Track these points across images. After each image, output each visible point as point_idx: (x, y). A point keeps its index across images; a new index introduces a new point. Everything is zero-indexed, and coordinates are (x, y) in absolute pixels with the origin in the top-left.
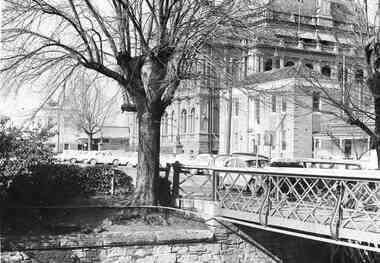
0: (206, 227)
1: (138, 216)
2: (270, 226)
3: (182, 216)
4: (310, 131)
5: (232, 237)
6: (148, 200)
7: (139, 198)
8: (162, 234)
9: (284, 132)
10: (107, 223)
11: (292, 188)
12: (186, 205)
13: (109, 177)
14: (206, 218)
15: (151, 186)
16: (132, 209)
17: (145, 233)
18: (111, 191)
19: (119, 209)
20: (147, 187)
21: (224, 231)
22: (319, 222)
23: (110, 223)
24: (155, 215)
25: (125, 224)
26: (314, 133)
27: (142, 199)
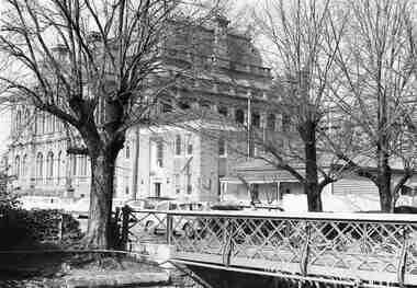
0: (161, 270)
1: (93, 260)
2: (233, 266)
3: (134, 259)
4: (216, 175)
5: (186, 279)
6: (101, 244)
7: (92, 242)
8: (121, 278)
9: (189, 176)
10: (66, 267)
11: (240, 230)
12: (137, 248)
13: (57, 221)
14: (159, 262)
15: (104, 229)
16: (87, 253)
17: (106, 277)
18: (59, 235)
19: (74, 254)
20: (100, 231)
21: (179, 273)
22: (286, 261)
23: (69, 267)
24: (109, 259)
25: (82, 267)
26: (220, 177)
27: (95, 243)
